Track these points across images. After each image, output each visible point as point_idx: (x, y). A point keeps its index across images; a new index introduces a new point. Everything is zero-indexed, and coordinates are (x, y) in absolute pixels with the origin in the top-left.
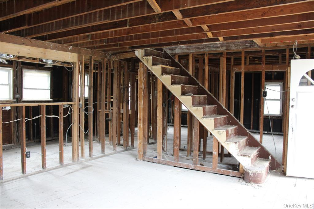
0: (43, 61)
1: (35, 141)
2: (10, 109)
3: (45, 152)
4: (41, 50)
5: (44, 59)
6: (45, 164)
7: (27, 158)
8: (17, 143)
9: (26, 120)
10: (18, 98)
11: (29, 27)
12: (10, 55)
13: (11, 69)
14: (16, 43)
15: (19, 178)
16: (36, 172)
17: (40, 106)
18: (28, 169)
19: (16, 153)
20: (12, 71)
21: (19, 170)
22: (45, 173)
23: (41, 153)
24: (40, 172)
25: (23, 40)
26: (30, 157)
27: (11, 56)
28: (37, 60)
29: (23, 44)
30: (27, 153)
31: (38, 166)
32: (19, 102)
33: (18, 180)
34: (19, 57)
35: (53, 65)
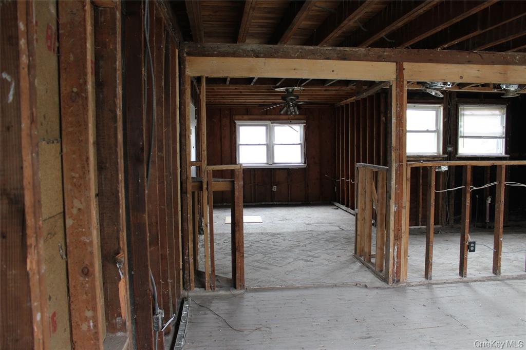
0: (501, 88)
1: (474, 226)
2: (447, 169)
3: (500, 246)
4: (498, 68)
5: (503, 84)
6: (500, 266)
7: (469, 252)
8: (446, 225)
9: (471, 188)
10: (450, 152)
11: (483, 31)
12: (447, 83)
13: (440, 107)
14: (458, 63)
15: (456, 282)
16: (483, 277)
17: (496, 166)
18: (471, 270)
19: (447, 240)
20: (442, 109)
21: (453, 270)
22: (498, 282)
23: (493, 248)
24: (489, 278)
25: (467, 57)
26: (474, 251)
27: (449, 85)
28: (489, 87)
29: (469, 62)
30: (470, 243)
31: (485, 269)
32: (452, 158)
33: (454, 285)
34: (461, 85)
35: (518, 94)
